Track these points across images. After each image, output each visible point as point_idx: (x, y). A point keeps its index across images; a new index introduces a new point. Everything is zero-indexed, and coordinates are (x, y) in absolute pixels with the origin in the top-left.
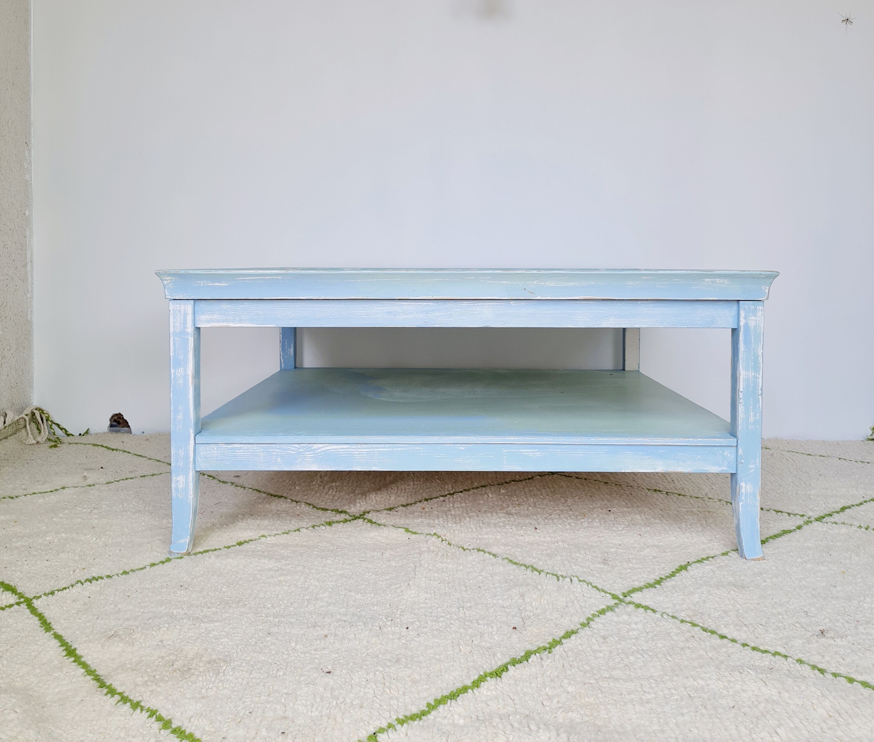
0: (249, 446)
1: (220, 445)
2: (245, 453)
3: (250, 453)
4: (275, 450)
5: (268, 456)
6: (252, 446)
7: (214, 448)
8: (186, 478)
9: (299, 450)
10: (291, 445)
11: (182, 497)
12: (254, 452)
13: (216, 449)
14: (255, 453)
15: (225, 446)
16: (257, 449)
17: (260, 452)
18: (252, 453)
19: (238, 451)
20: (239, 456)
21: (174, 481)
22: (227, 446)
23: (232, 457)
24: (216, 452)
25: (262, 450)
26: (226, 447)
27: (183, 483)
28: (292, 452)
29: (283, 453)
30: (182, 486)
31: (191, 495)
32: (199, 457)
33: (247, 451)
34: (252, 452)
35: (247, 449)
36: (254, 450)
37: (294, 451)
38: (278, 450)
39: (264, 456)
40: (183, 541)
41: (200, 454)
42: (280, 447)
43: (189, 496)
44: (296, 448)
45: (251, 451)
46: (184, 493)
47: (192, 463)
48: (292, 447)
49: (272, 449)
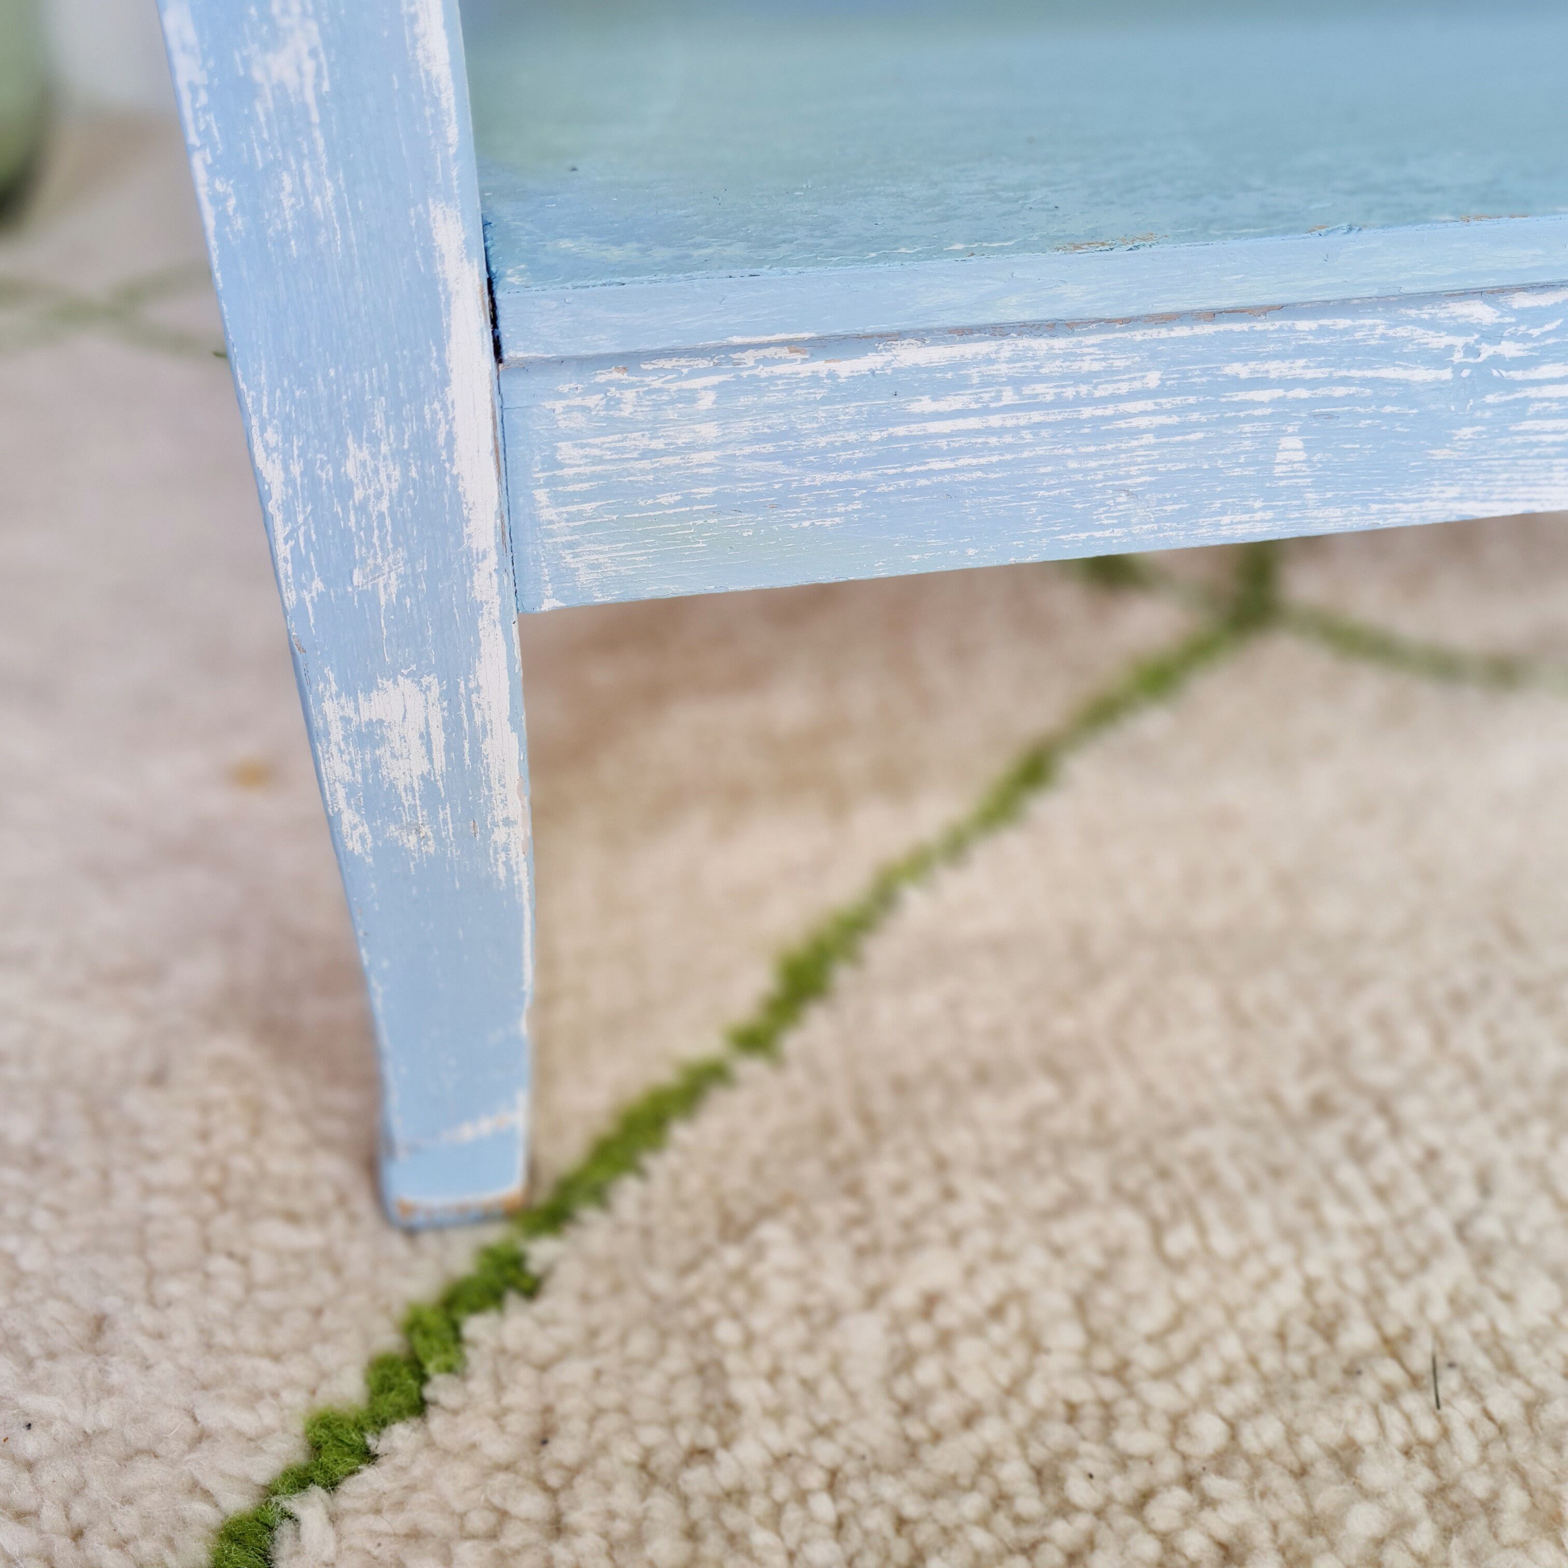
0: (1040, 345)
1: (749, 357)
2: (995, 421)
3: (1036, 417)
4: (1275, 368)
5: (1197, 426)
6: (1060, 343)
7: (691, 397)
8: (450, 696)
9: (1487, 351)
10: (1426, 313)
11: (431, 847)
12: (1079, 402)
13: (707, 401)
14: (1087, 412)
15: (807, 369)
16: (1110, 374)
17: (1133, 396)
18: (1055, 416)
19: (926, 405)
20: (938, 453)
21: (337, 733)
22: (821, 366)
23: (865, 463)
24: (709, 431)
25: (1153, 379)
26: (815, 379)
27: (426, 737)
28: (1421, 375)
29: (1340, 391)
30: (420, 766)
31: (507, 822)
32: (541, 495)
33: (1009, 396)
34: (1059, 403)
35: (1016, 383)
36: (1088, 378)
37: (1440, 359)
38: (1299, 368)
39: (1161, 431)
40: (486, 1126)
41: (553, 464)
42: (1322, 332)
43: (499, 835)
44: (1463, 329)
45: (1046, 391)
46: (445, 813)
47: (492, 560)
48: (1433, 325)
49: (1244, 359)
